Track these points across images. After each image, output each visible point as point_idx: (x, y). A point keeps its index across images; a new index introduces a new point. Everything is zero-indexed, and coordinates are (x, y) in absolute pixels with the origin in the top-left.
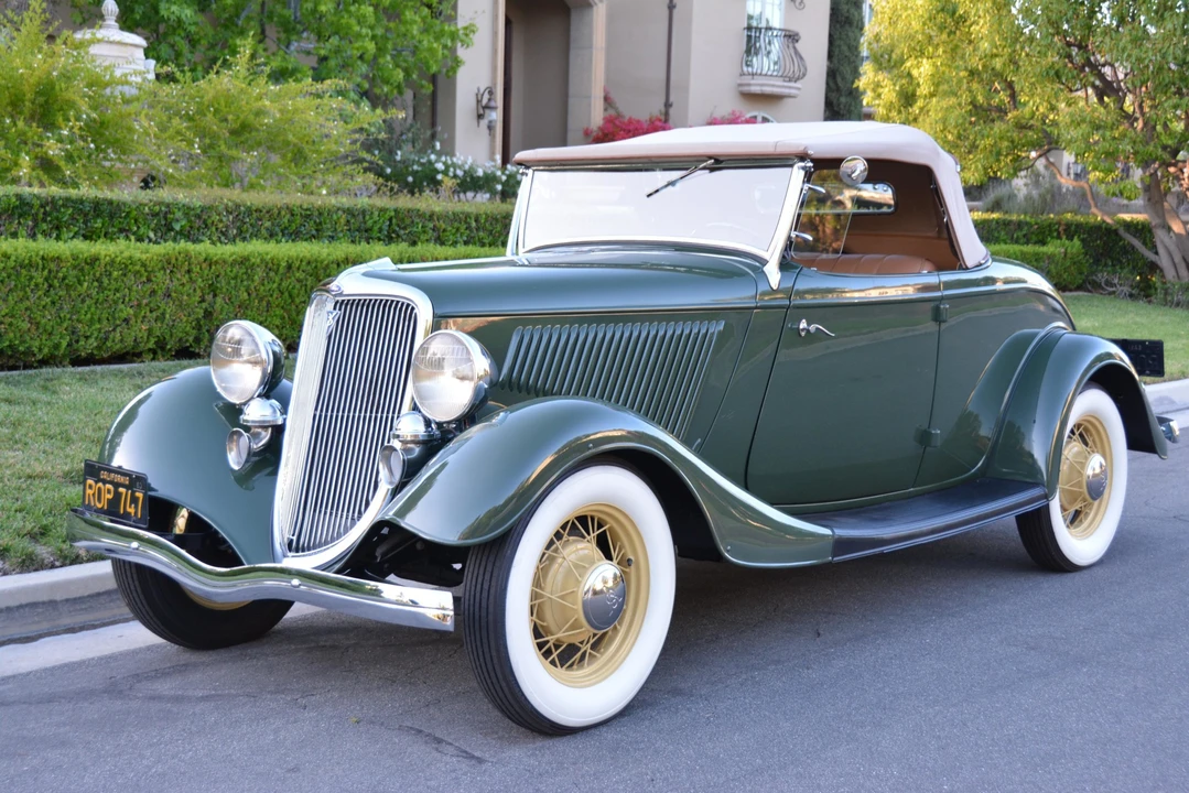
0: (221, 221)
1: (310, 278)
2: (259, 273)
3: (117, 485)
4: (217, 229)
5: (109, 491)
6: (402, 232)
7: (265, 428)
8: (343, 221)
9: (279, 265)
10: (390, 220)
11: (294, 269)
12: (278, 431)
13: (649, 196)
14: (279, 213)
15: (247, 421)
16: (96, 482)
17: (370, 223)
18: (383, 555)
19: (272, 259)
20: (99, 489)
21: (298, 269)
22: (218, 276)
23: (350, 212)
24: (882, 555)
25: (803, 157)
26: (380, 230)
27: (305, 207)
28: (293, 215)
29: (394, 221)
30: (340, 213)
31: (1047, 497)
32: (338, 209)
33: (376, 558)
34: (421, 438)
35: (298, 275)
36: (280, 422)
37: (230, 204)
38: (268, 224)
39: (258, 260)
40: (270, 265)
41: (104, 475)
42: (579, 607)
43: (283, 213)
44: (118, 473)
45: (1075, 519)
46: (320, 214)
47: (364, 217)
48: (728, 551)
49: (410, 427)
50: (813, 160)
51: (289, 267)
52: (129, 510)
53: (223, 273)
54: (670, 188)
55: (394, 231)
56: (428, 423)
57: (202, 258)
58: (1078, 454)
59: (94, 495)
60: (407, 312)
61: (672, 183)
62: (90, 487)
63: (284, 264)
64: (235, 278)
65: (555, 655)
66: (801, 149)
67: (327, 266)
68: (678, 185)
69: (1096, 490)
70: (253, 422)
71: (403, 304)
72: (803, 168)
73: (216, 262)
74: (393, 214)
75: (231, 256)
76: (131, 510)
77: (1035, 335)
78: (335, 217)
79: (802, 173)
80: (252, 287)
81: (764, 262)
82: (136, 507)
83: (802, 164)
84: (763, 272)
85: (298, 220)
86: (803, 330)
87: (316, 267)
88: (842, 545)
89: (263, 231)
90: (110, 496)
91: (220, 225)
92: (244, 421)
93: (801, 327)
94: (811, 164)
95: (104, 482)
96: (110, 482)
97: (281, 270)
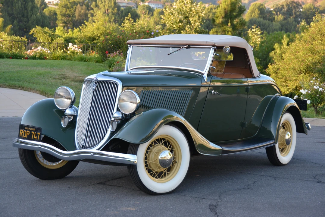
3: (31, 131)
5: (28, 133)
7: (72, 116)
13: (168, 55)
15: (67, 114)
16: (23, 130)
20: (25, 132)
25: (214, 46)
31: (275, 143)
34: (121, 118)
36: (76, 114)
41: (27, 128)
44: (31, 127)
49: (117, 115)
50: (216, 47)
52: (35, 137)
54: (175, 53)
56: (122, 114)
58: (283, 132)
59: (23, 134)
61: (175, 51)
66: (214, 43)
68: (177, 52)
70: (68, 114)
72: (214, 49)
77: (272, 97)
79: (213, 50)
81: (203, 74)
82: (37, 137)
83: (213, 48)
84: (203, 77)
86: (213, 93)
90: (29, 134)
92: (66, 114)
93: (212, 92)
95: (26, 130)
96: (28, 130)
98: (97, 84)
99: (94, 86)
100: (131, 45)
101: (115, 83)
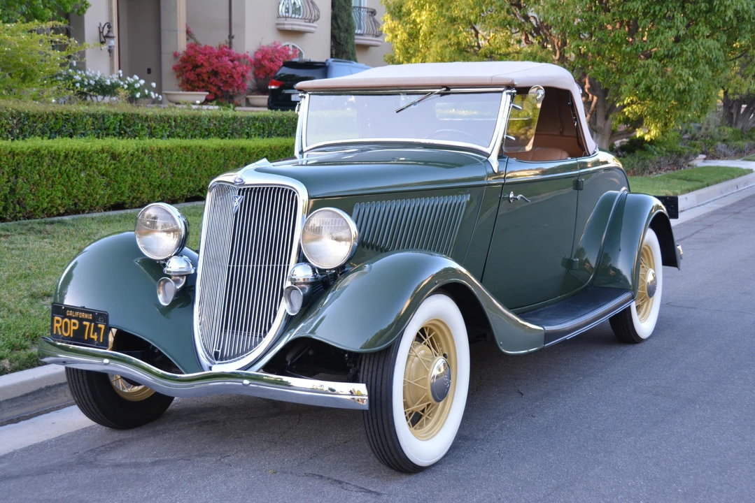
0: (8, 124)
1: (80, 164)
2: (47, 160)
3: (81, 320)
4: (5, 129)
5: (74, 324)
6: (128, 130)
7: (182, 276)
8: (90, 122)
9: (59, 155)
10: (120, 121)
11: (69, 157)
12: (191, 279)
13: (397, 112)
14: (48, 118)
15: (170, 272)
16: (63, 318)
17: (108, 124)
18: (292, 360)
19: (55, 151)
20: (66, 323)
21: (72, 157)
22: (19, 164)
23: (94, 116)
24: (566, 341)
25: (509, 87)
26: (114, 129)
27: (65, 113)
28: (57, 119)
29: (123, 122)
30: (88, 117)
31: (633, 297)
32: (87, 114)
33: (287, 362)
34: (310, 281)
35: (72, 161)
36: (193, 272)
37: (14, 111)
38: (41, 125)
39: (46, 152)
40: (54, 155)
41: (70, 313)
42: (429, 388)
43: (50, 118)
44: (82, 311)
46: (75, 118)
47: (103, 120)
48: (502, 346)
49: (302, 273)
51: (66, 156)
52: (92, 336)
53: (22, 162)
54: (413, 106)
55: (123, 129)
56: (314, 269)
57: (8, 152)
59: (61, 327)
60: (291, 194)
61: (414, 104)
62: (58, 322)
63: (63, 154)
64: (30, 165)
65: (409, 420)
66: (510, 81)
67: (91, 155)
69: (652, 290)
70: (174, 272)
71: (287, 190)
72: (510, 93)
73: (18, 154)
74: (122, 117)
75: (28, 148)
76: (95, 337)
77: (617, 195)
78: (85, 120)
79: (509, 97)
80: (42, 170)
81: (488, 155)
82: (99, 335)
83: (509, 91)
84: (487, 160)
85: (61, 123)
87: (84, 156)
88: (549, 336)
89: (38, 131)
90: (76, 328)
91: (8, 127)
92: (167, 271)
93: (511, 197)
94: (515, 91)
95: (70, 318)
96: (75, 318)
97: (62, 158)
98: (243, 195)
99: (237, 200)
100: (305, 93)
101: (290, 191)
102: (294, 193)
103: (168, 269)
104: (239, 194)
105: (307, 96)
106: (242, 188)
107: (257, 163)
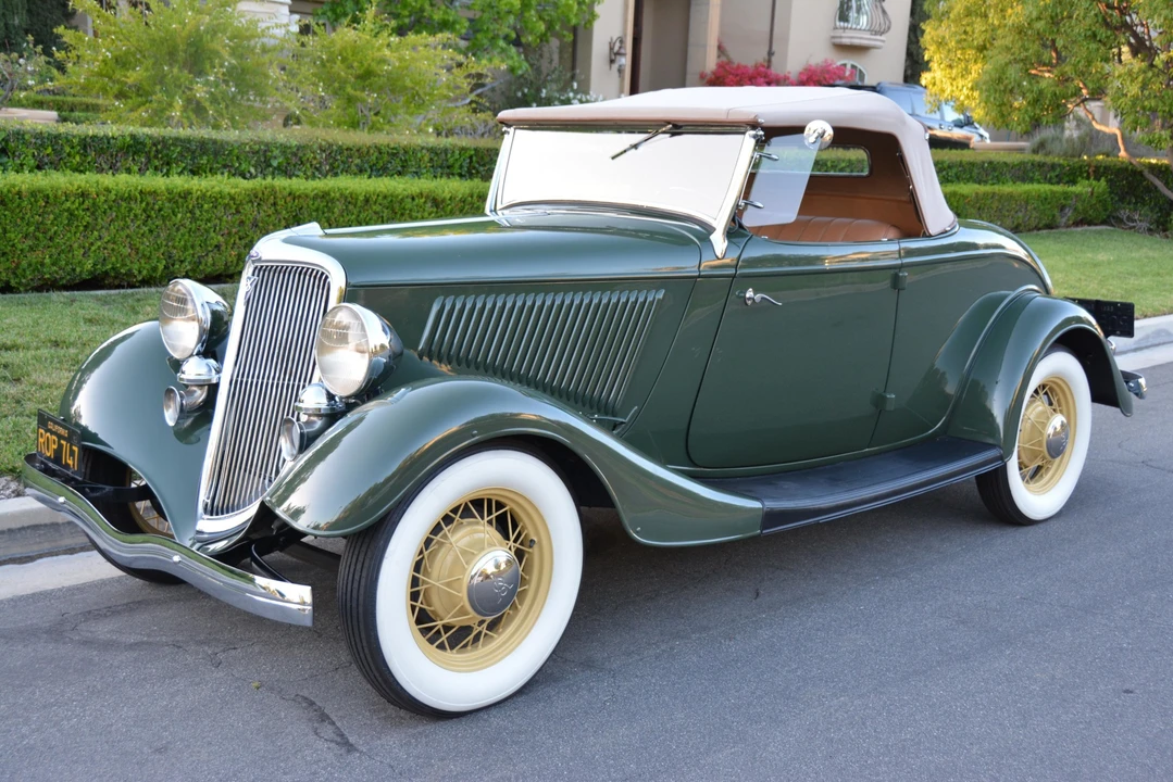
0: (315, 158)
1: (386, 211)
2: (339, 206)
3: (60, 437)
4: (311, 165)
5: (55, 442)
6: (481, 169)
7: (201, 386)
8: (426, 159)
9: (357, 199)
10: (471, 157)
11: (371, 202)
12: (213, 389)
13: (613, 158)
14: (368, 152)
15: (183, 379)
16: (45, 432)
17: (451, 161)
19: (351, 194)
20: (48, 438)
21: (375, 203)
22: (301, 208)
23: (432, 150)
24: (818, 524)
25: (754, 125)
26: (461, 167)
27: (392, 146)
28: (380, 153)
29: (474, 159)
30: (424, 151)
31: (1003, 458)
32: (423, 148)
34: (322, 412)
35: (374, 207)
36: (214, 381)
37: (323, 143)
38: (358, 161)
39: (338, 195)
40: (349, 199)
41: (51, 425)
42: (464, 595)
43: (372, 151)
44: (61, 425)
45: (1034, 474)
46: (406, 152)
47: (446, 155)
48: (637, 533)
49: (313, 398)
50: (763, 129)
51: (367, 200)
52: (68, 460)
53: (305, 206)
54: (633, 150)
55: (474, 168)
56: (331, 397)
57: (286, 193)
59: (44, 444)
60: (322, 279)
61: (635, 146)
62: (42, 435)
63: (361, 198)
64: (317, 210)
65: (444, 638)
66: (752, 117)
67: (402, 199)
68: (641, 148)
69: (1057, 449)
70: (188, 381)
72: (755, 136)
73: (299, 196)
74: (473, 152)
75: (313, 190)
76: (70, 462)
78: (419, 155)
79: (753, 141)
80: (333, 219)
81: (710, 229)
82: (74, 460)
83: (753, 132)
84: (710, 241)
85: (386, 158)
86: (749, 299)
87: (391, 201)
88: (771, 518)
89: (353, 168)
90: (55, 446)
91: (314, 162)
92: (180, 379)
93: (748, 296)
94: (762, 133)
95: (51, 432)
96: (55, 433)
97: (359, 204)
98: (258, 275)
99: (249, 282)
100: (509, 126)
101: (323, 273)
102: (327, 277)
103: (183, 376)
104: (253, 275)
105: (511, 130)
106: (259, 265)
107: (294, 229)
